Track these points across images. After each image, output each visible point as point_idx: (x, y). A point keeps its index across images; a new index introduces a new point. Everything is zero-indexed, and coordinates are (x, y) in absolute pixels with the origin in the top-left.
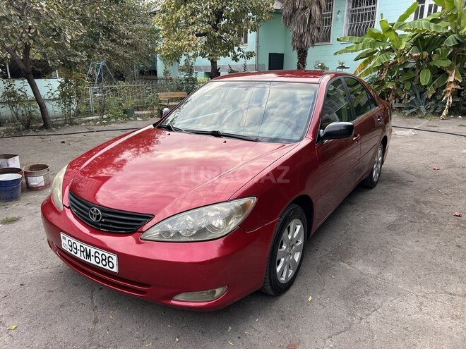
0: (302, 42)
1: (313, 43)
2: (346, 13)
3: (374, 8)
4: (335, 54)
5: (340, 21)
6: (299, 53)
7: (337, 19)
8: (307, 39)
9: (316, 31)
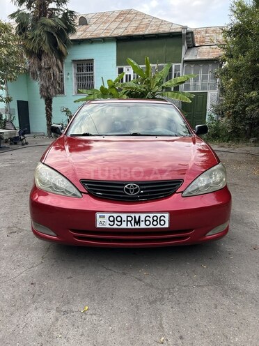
0: (48, 92)
1: (56, 93)
2: (73, 75)
3: (92, 74)
4: (75, 102)
5: (70, 80)
6: (46, 101)
7: (68, 79)
8: (51, 91)
9: (57, 85)
